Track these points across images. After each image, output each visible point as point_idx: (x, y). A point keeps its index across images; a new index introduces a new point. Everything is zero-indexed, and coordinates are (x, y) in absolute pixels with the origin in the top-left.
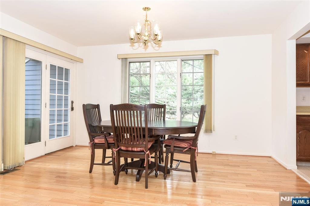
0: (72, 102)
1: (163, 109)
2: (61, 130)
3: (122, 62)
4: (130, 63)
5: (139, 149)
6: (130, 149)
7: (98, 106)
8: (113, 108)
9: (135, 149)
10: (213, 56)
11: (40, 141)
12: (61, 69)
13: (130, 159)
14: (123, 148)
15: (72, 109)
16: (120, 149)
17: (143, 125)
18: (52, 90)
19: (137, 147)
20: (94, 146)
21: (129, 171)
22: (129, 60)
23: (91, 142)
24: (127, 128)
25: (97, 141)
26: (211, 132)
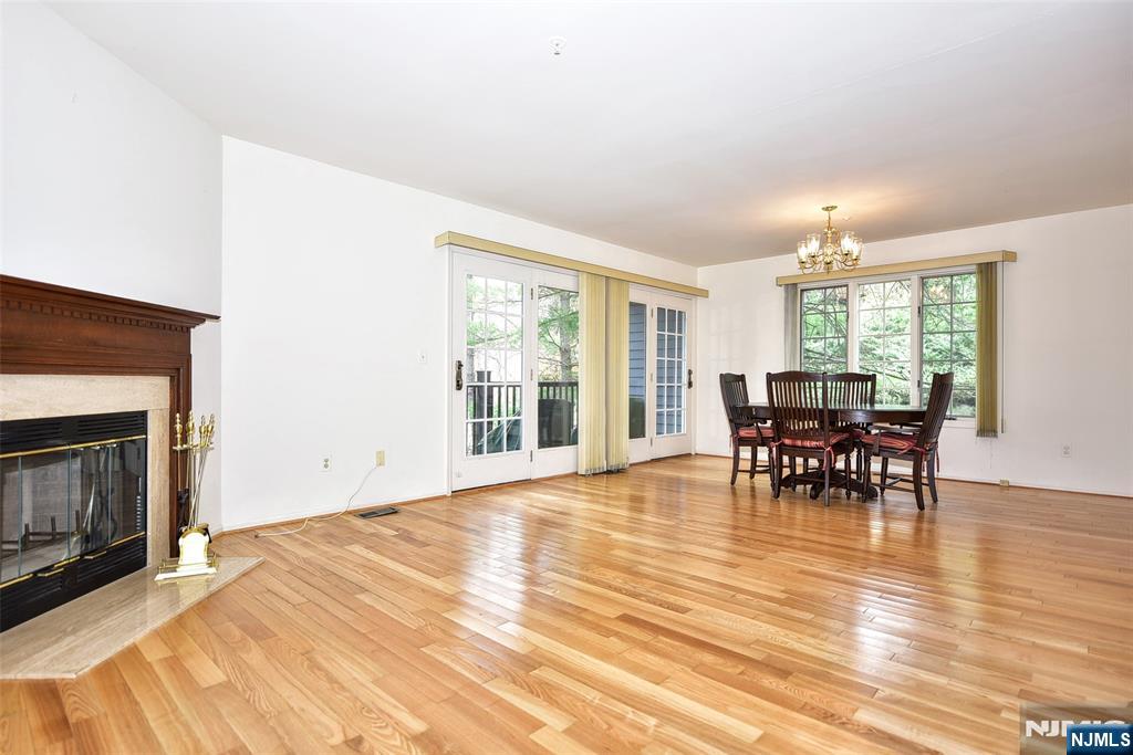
0: (690, 372)
1: (869, 384)
2: (673, 425)
3: (786, 291)
4: (802, 291)
5: (814, 444)
6: (799, 443)
7: (742, 378)
8: (771, 378)
9: (807, 444)
10: (999, 266)
11: (644, 436)
12: (672, 312)
13: (802, 459)
14: (787, 442)
15: (690, 385)
16: (783, 444)
17: (820, 406)
18: (660, 351)
19: (811, 440)
20: (739, 441)
21: (800, 488)
22: (800, 287)
23: (733, 435)
24: (794, 410)
25: (743, 433)
26: (996, 436)
